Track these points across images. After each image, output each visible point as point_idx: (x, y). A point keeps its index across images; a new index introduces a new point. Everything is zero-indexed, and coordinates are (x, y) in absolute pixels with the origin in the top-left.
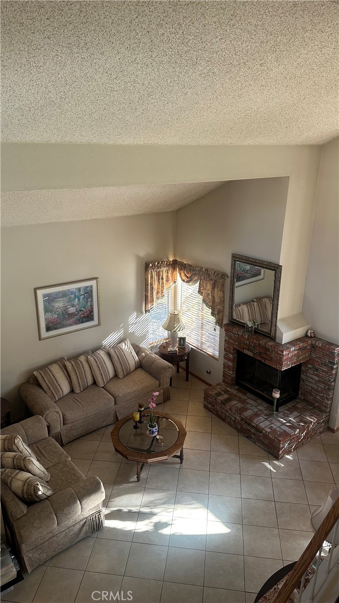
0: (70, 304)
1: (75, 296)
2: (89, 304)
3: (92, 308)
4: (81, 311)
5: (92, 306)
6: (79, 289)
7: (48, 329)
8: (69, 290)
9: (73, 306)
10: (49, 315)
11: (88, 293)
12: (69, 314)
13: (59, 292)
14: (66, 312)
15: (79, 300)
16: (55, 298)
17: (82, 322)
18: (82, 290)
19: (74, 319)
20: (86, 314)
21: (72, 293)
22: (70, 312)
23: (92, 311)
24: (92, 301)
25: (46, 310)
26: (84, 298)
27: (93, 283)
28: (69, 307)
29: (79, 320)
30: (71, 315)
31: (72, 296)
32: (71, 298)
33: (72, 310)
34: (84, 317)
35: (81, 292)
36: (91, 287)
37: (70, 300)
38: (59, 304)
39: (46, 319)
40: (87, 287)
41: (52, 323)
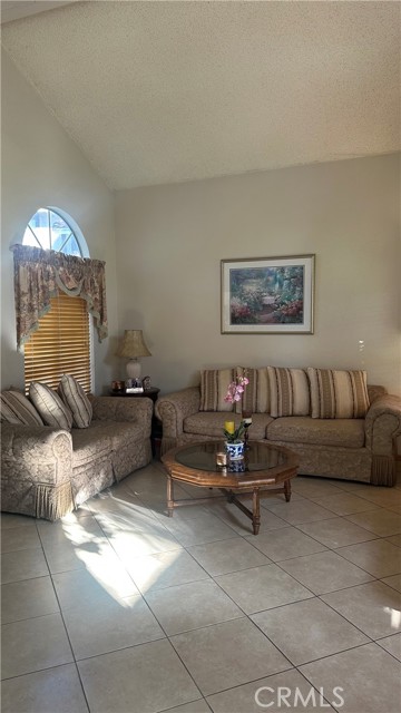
0: (267, 290)
1: (276, 280)
2: (297, 295)
3: (302, 304)
4: (283, 304)
5: (301, 299)
6: (282, 270)
7: (234, 320)
8: (267, 269)
9: (271, 294)
10: (236, 301)
11: (297, 278)
12: (264, 305)
13: (253, 270)
14: (261, 302)
15: (281, 286)
16: (246, 278)
17: (283, 323)
18: (286, 271)
19: (270, 315)
20: (290, 311)
21: (271, 274)
22: (265, 302)
23: (300, 308)
24: (302, 291)
25: (233, 293)
26: (290, 283)
27: (307, 263)
28: (265, 294)
29: (279, 318)
30: (268, 308)
31: (271, 279)
32: (268, 281)
33: (269, 300)
34: (287, 315)
35: (285, 274)
36: (302, 268)
37: (267, 284)
38: (251, 288)
39: (232, 306)
40: (295, 268)
41: (240, 313)
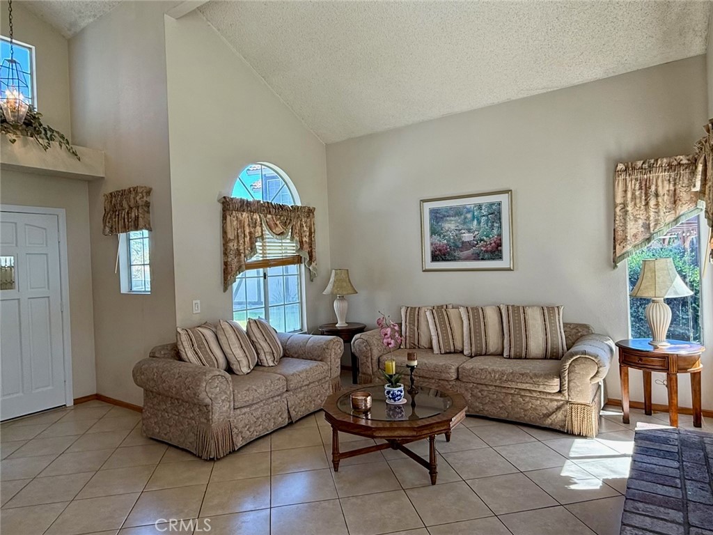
0: (465, 227)
1: (474, 217)
2: (495, 231)
3: (501, 240)
4: (481, 240)
5: (500, 235)
6: (480, 207)
7: (435, 258)
8: (464, 207)
9: (469, 231)
10: (436, 239)
11: (495, 213)
12: (463, 242)
13: (451, 208)
14: (460, 239)
15: (479, 223)
16: (445, 216)
17: (483, 259)
18: (483, 207)
19: (469, 252)
20: (489, 248)
21: (469, 211)
22: (463, 239)
23: (499, 245)
24: (500, 227)
25: (433, 232)
26: (488, 220)
27: (504, 199)
28: (463, 231)
29: (478, 255)
30: (466, 245)
31: (469, 216)
32: (466, 218)
33: (467, 237)
34: (486, 252)
35: (483, 211)
37: (465, 221)
38: (450, 226)
39: (432, 244)
40: (492, 204)
41: (440, 250)
